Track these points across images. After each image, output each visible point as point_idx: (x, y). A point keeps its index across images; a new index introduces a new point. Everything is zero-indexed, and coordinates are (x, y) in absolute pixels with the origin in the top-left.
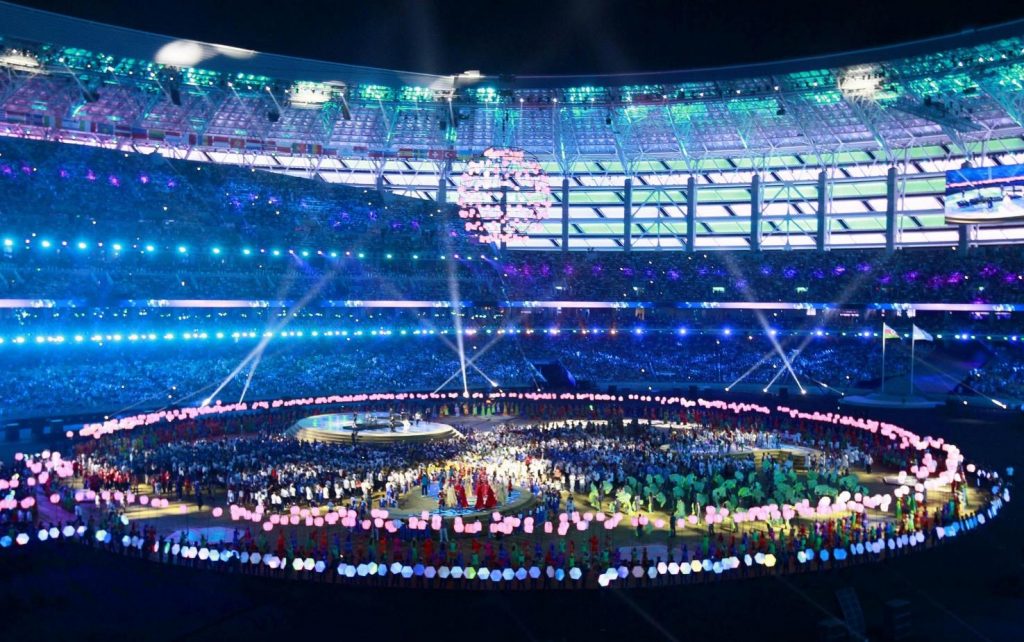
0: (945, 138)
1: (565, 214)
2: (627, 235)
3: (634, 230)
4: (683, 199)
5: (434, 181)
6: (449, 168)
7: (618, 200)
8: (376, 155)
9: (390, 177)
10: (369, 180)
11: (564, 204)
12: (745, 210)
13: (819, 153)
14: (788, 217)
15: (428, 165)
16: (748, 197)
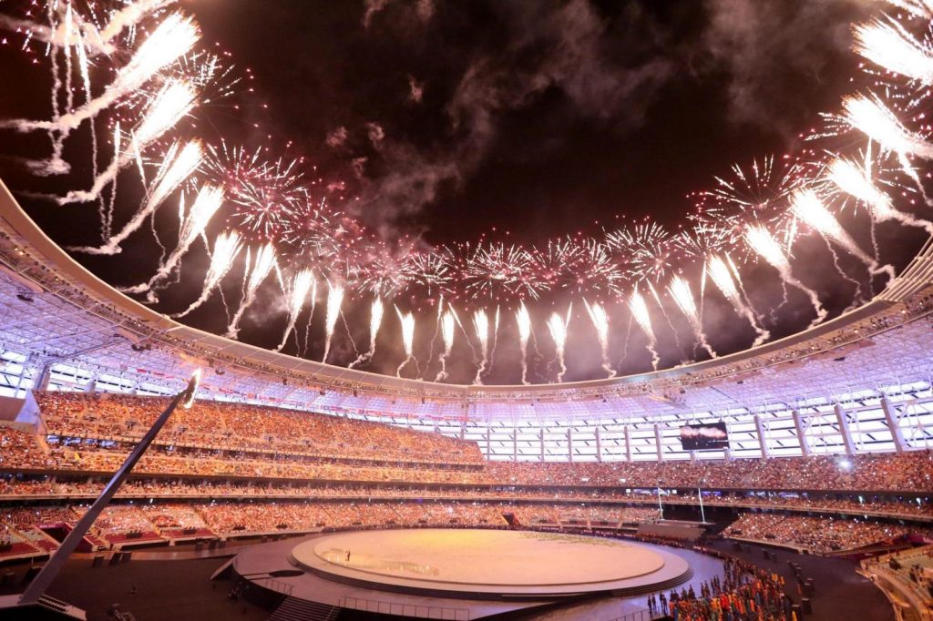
0: (676, 411)
1: (515, 445)
2: (542, 454)
3: (546, 452)
4: (566, 439)
5: (459, 429)
6: (465, 424)
7: (537, 439)
8: (435, 418)
9: (440, 428)
10: (431, 429)
11: (514, 440)
12: (594, 443)
13: (623, 419)
14: (613, 447)
15: (457, 423)
16: (594, 438)
